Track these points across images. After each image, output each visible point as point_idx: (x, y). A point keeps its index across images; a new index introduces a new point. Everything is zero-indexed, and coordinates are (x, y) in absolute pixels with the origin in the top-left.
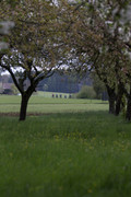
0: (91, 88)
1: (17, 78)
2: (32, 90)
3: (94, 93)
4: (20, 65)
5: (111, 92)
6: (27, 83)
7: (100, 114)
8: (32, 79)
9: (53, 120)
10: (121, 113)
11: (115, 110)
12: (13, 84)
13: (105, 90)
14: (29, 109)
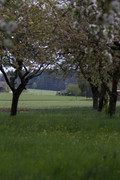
0: (77, 86)
1: (9, 77)
2: (22, 87)
3: (79, 91)
4: (12, 65)
5: (94, 89)
6: (18, 81)
7: (84, 110)
8: (22, 79)
9: (41, 115)
10: (104, 109)
11: (99, 106)
12: (5, 82)
13: (89, 88)
14: (20, 105)
